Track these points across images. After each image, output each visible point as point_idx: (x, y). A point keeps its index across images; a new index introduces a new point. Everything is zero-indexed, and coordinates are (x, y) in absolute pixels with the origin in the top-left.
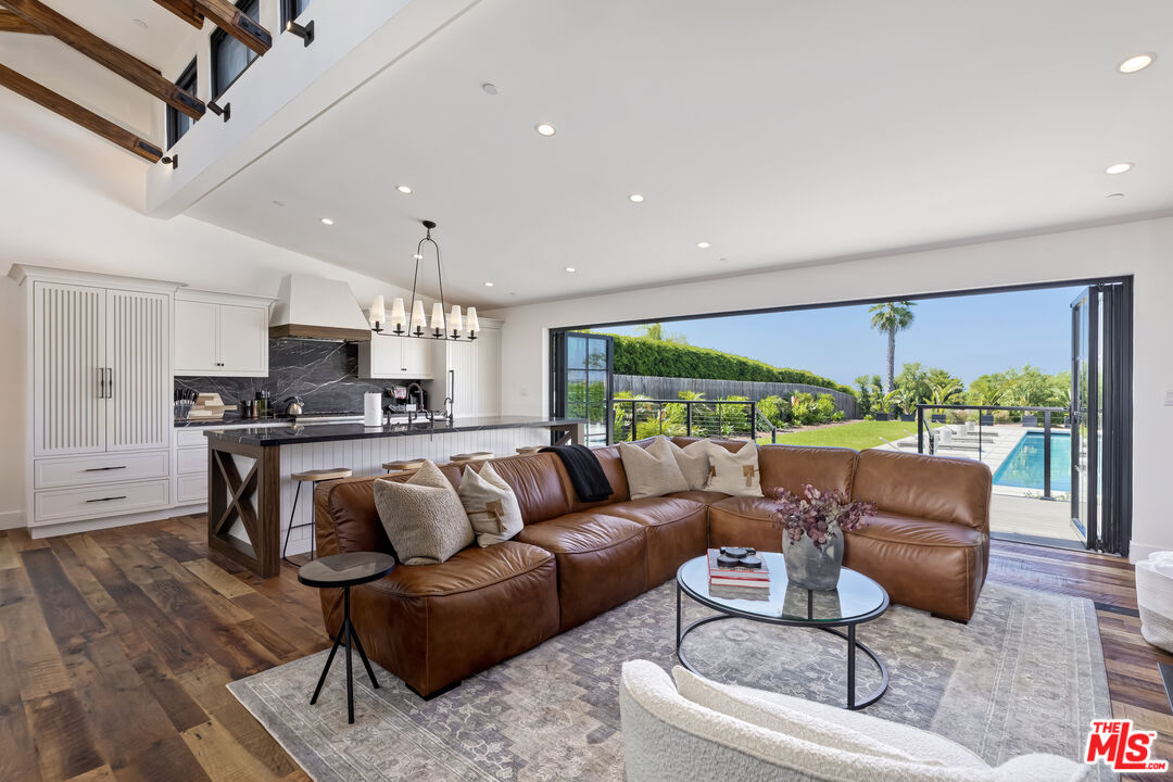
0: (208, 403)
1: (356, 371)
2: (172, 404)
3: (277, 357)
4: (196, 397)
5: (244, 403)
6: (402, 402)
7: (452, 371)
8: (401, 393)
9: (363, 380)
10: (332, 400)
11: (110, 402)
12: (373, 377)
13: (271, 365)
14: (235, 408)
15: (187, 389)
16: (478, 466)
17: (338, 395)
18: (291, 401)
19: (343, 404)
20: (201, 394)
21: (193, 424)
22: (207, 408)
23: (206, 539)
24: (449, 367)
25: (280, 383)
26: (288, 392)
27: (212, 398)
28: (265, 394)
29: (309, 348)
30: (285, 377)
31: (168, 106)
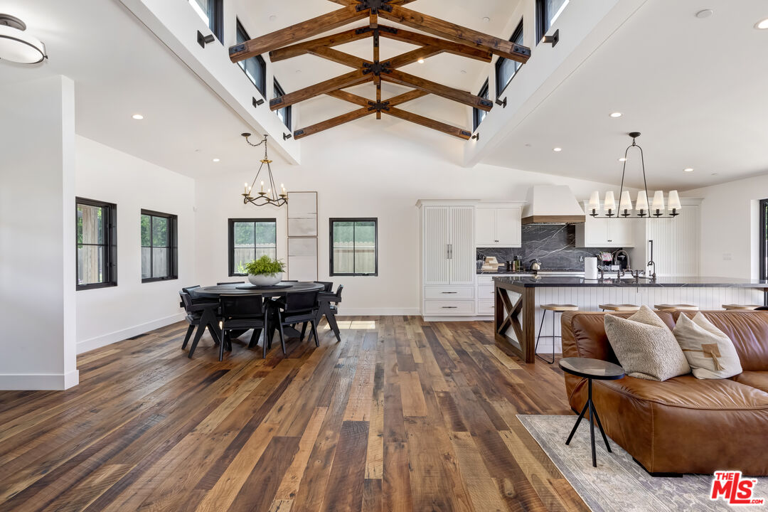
0: (491, 262)
1: (574, 243)
2: (476, 262)
3: (526, 236)
4: (485, 258)
5: (508, 262)
6: (608, 263)
7: (651, 241)
8: (608, 257)
9: (578, 248)
10: (558, 261)
11: (451, 260)
12: (586, 246)
13: (523, 240)
14: (503, 265)
15: (482, 254)
16: (691, 314)
17: (562, 258)
18: (533, 261)
19: (565, 264)
20: (488, 257)
21: (485, 273)
22: (490, 265)
23: (494, 335)
24: (648, 237)
25: (527, 251)
26: (531, 257)
27: (492, 259)
28: (519, 257)
29: (544, 229)
30: (530, 247)
31: (474, 108)
